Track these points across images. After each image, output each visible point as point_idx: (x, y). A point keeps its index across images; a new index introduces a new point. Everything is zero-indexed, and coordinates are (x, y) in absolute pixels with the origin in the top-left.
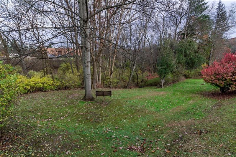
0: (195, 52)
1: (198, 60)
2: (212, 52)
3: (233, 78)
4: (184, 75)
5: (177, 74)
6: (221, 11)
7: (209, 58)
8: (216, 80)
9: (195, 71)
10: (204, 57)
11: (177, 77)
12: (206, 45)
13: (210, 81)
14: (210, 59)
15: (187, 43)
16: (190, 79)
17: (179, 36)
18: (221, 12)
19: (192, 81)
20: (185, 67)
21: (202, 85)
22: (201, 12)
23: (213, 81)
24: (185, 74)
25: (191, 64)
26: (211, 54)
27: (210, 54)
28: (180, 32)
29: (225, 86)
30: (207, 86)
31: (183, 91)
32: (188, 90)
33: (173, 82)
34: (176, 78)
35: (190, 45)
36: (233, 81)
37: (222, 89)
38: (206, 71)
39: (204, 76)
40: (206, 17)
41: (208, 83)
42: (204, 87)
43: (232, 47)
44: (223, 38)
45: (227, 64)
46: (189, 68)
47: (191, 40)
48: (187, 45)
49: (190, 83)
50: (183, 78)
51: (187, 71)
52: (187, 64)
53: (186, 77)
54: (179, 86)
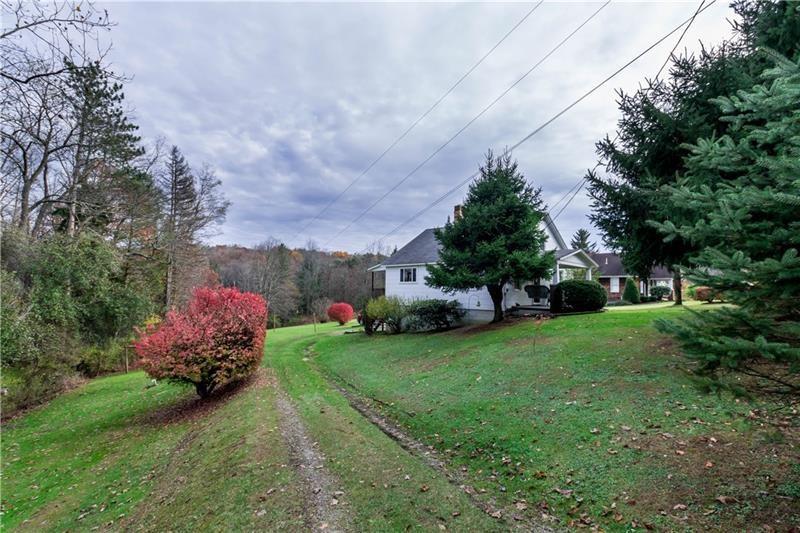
0: (113, 278)
1: (126, 305)
2: (170, 280)
3: (219, 352)
4: (78, 366)
5: (44, 368)
6: (181, 174)
7: (162, 299)
8: (179, 366)
9: (122, 344)
10: (145, 296)
11: (45, 379)
12: (150, 260)
13: (166, 373)
14: (168, 303)
15: (80, 246)
16: (105, 377)
17: (41, 215)
18: (181, 177)
19: (112, 384)
20: (78, 336)
21: (149, 387)
22: (126, 158)
23: (172, 369)
24: (83, 362)
25: (101, 323)
26: (169, 286)
27: (166, 286)
28: (47, 201)
29: (203, 377)
30: (163, 389)
31: (74, 434)
32: (96, 423)
33: (25, 407)
34: (37, 385)
35: (91, 256)
36: (219, 360)
37: (201, 387)
38: (150, 342)
39: (144, 360)
40: (141, 176)
41: (159, 379)
42: (155, 392)
43: (222, 268)
44: (194, 246)
45: (201, 316)
46: (96, 338)
47: (93, 239)
48: (77, 253)
49: (106, 391)
50: (76, 378)
51: (92, 350)
52: (88, 323)
53: (87, 370)
54: (55, 417)
